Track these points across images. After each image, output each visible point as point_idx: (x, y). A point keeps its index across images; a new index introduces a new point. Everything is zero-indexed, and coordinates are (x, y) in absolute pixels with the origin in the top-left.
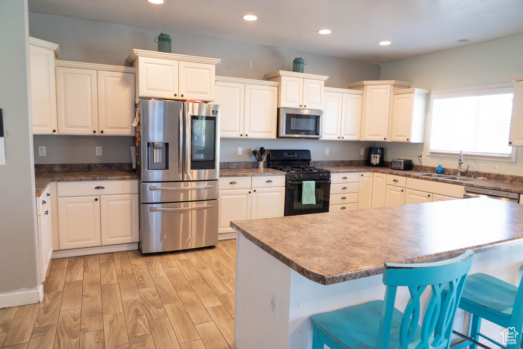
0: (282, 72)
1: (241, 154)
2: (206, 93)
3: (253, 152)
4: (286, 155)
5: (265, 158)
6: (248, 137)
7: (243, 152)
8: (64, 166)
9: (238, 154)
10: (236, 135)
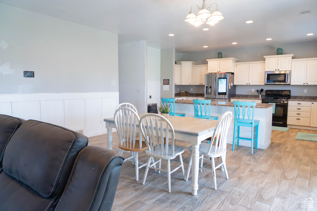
0: (265, 57)
1: (254, 92)
2: (228, 70)
3: (257, 91)
4: (275, 92)
5: (264, 93)
6: (250, 84)
7: (254, 91)
8: (196, 94)
9: (252, 92)
10: (245, 84)
